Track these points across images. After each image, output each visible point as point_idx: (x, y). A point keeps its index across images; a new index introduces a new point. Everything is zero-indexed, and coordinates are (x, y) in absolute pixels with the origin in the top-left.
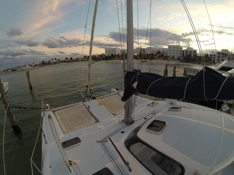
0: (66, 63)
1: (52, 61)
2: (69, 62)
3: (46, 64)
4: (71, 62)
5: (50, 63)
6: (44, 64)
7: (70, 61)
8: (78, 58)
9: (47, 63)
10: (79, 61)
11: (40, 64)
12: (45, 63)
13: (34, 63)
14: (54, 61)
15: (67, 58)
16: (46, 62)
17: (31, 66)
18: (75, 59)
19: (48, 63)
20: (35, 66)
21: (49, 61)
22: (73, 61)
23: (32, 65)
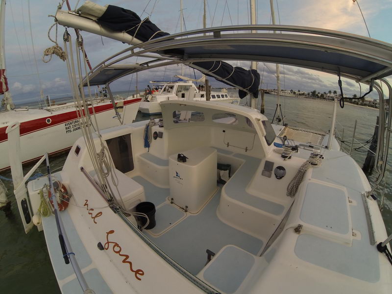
0: (351, 104)
1: (328, 95)
2: (357, 104)
3: (318, 97)
4: (362, 104)
5: (325, 97)
6: (314, 95)
7: (359, 103)
8: (376, 100)
9: (319, 95)
10: (376, 107)
11: (309, 94)
12: (317, 95)
13: (299, 91)
14: (332, 95)
15: (355, 96)
16: (319, 93)
17: (295, 93)
18: (370, 102)
19: (322, 95)
20: (300, 95)
21: (325, 93)
22: (365, 105)
23: (297, 92)
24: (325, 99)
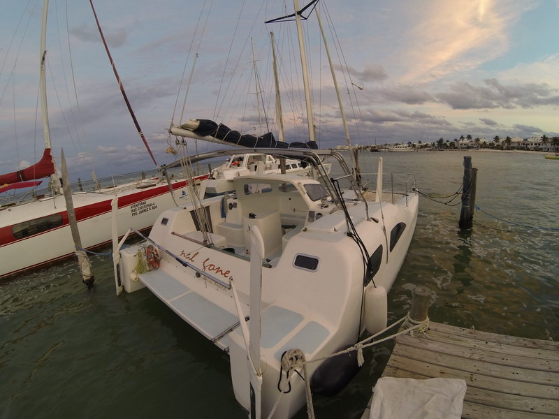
0: (492, 150)
1: (461, 142)
2: (502, 149)
3: (447, 147)
4: (508, 149)
5: (456, 145)
6: (441, 145)
7: (505, 147)
8: (526, 140)
9: (448, 144)
10: (528, 149)
11: (434, 145)
12: (445, 145)
13: (420, 142)
14: (466, 141)
15: (497, 139)
16: (448, 141)
17: (414, 146)
18: (519, 143)
19: (452, 144)
20: (422, 147)
21: (456, 140)
22: (513, 148)
23: (417, 144)
24: (456, 148)
